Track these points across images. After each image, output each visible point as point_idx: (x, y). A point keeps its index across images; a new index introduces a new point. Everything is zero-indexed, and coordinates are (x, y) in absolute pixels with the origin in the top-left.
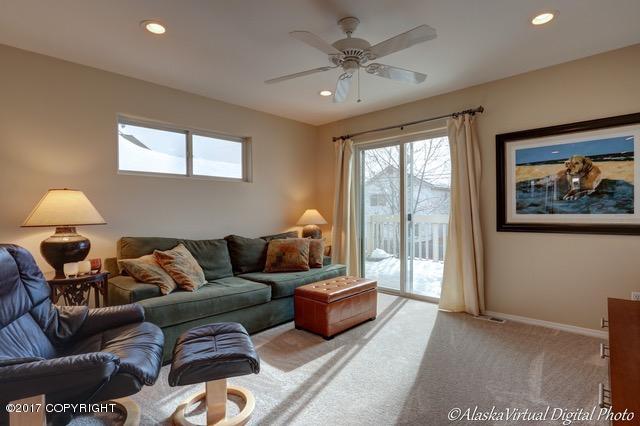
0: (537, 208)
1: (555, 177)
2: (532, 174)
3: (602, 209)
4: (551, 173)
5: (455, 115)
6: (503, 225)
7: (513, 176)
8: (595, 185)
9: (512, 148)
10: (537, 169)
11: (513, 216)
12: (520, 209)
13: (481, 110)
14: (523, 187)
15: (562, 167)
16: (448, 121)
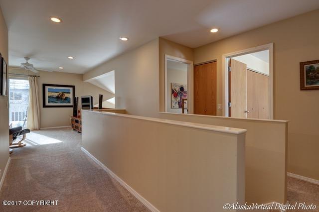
0: (53, 102)
1: (57, 95)
2: (51, 94)
3: (66, 103)
4: (56, 94)
5: (31, 76)
6: (44, 106)
7: (47, 94)
8: (64, 98)
9: (47, 88)
10: (53, 93)
11: (47, 104)
12: (49, 102)
13: (39, 76)
14: (49, 97)
15: (58, 94)
16: (29, 77)
